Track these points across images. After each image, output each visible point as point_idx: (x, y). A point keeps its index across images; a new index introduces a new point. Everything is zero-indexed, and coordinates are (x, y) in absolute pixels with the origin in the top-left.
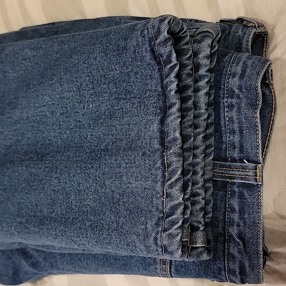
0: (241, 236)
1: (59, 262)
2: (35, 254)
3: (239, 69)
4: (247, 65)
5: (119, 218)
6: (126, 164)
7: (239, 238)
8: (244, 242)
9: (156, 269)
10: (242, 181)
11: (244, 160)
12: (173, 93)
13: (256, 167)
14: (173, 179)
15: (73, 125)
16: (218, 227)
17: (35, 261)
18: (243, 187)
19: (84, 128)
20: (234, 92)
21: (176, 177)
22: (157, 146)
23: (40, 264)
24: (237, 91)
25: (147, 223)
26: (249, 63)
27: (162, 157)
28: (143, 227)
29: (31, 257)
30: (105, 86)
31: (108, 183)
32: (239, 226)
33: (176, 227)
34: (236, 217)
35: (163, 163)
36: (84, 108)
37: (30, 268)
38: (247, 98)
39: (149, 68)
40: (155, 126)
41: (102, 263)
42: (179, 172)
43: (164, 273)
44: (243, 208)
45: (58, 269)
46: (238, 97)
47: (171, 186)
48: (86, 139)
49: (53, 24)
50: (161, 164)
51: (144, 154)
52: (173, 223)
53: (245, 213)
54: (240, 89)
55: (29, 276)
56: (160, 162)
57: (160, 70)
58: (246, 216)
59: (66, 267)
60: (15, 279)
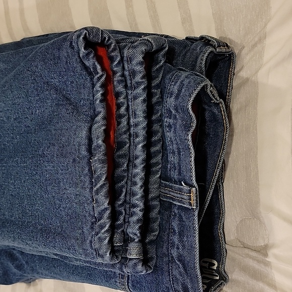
0: (181, 258)
1: (38, 266)
2: (20, 257)
3: (175, 89)
4: (184, 85)
5: (63, 223)
6: (62, 171)
7: (179, 260)
8: (184, 265)
9: (116, 282)
10: (179, 204)
11: (182, 182)
12: (98, 102)
13: (190, 190)
14: (99, 185)
15: (23, 130)
16: (162, 247)
17: (20, 264)
18: (182, 209)
19: (31, 133)
20: (171, 112)
21: (101, 183)
22: (84, 152)
23: (24, 267)
24: (173, 112)
25: (83, 228)
26: (186, 82)
27: (89, 163)
28: (80, 231)
29: (17, 259)
30: (47, 92)
31: (49, 188)
32: (178, 248)
33: (103, 231)
34: (176, 239)
35: (90, 170)
36: (32, 114)
37: (16, 270)
38: (183, 119)
39: (82, 78)
40: (84, 133)
41: (72, 271)
42: (103, 179)
43: (123, 287)
44: (183, 231)
45: (38, 273)
46: (175, 118)
47: (97, 192)
48: (30, 143)
49: (47, 35)
50: (89, 170)
51: (74, 160)
52: (102, 227)
53: (184, 236)
54: (176, 110)
55: (17, 277)
56: (87, 169)
57: (92, 79)
58: (185, 239)
59: (44, 272)
60: (6, 279)
